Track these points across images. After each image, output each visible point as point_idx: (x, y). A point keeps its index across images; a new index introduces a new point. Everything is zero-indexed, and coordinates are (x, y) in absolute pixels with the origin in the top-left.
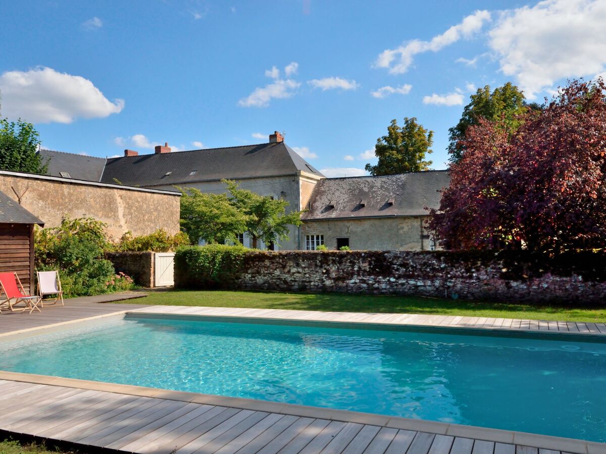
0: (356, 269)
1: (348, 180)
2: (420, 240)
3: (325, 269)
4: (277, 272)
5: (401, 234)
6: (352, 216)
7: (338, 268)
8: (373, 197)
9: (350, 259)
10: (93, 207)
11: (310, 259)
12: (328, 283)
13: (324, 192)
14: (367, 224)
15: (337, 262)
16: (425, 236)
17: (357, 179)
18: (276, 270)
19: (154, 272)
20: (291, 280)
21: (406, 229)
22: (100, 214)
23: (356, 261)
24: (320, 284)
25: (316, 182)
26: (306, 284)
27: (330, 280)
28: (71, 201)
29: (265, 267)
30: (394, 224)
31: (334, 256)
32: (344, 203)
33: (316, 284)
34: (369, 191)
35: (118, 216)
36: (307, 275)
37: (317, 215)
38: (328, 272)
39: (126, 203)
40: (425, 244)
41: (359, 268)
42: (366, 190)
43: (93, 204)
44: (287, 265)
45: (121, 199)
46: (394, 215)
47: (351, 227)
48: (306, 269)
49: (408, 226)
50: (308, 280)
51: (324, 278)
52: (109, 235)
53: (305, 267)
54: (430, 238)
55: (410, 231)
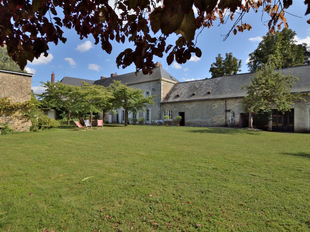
1: (189, 83)
2: (225, 113)
5: (213, 110)
6: (187, 100)
8: (201, 90)
13: (177, 89)
14: (194, 104)
16: (228, 110)
17: (194, 82)
21: (216, 106)
25: (173, 85)
30: (209, 104)
32: (185, 94)
34: (199, 87)
37: (170, 100)
40: (227, 115)
42: (197, 87)
46: (209, 99)
47: (186, 106)
49: (218, 105)
54: (231, 112)
55: (219, 108)
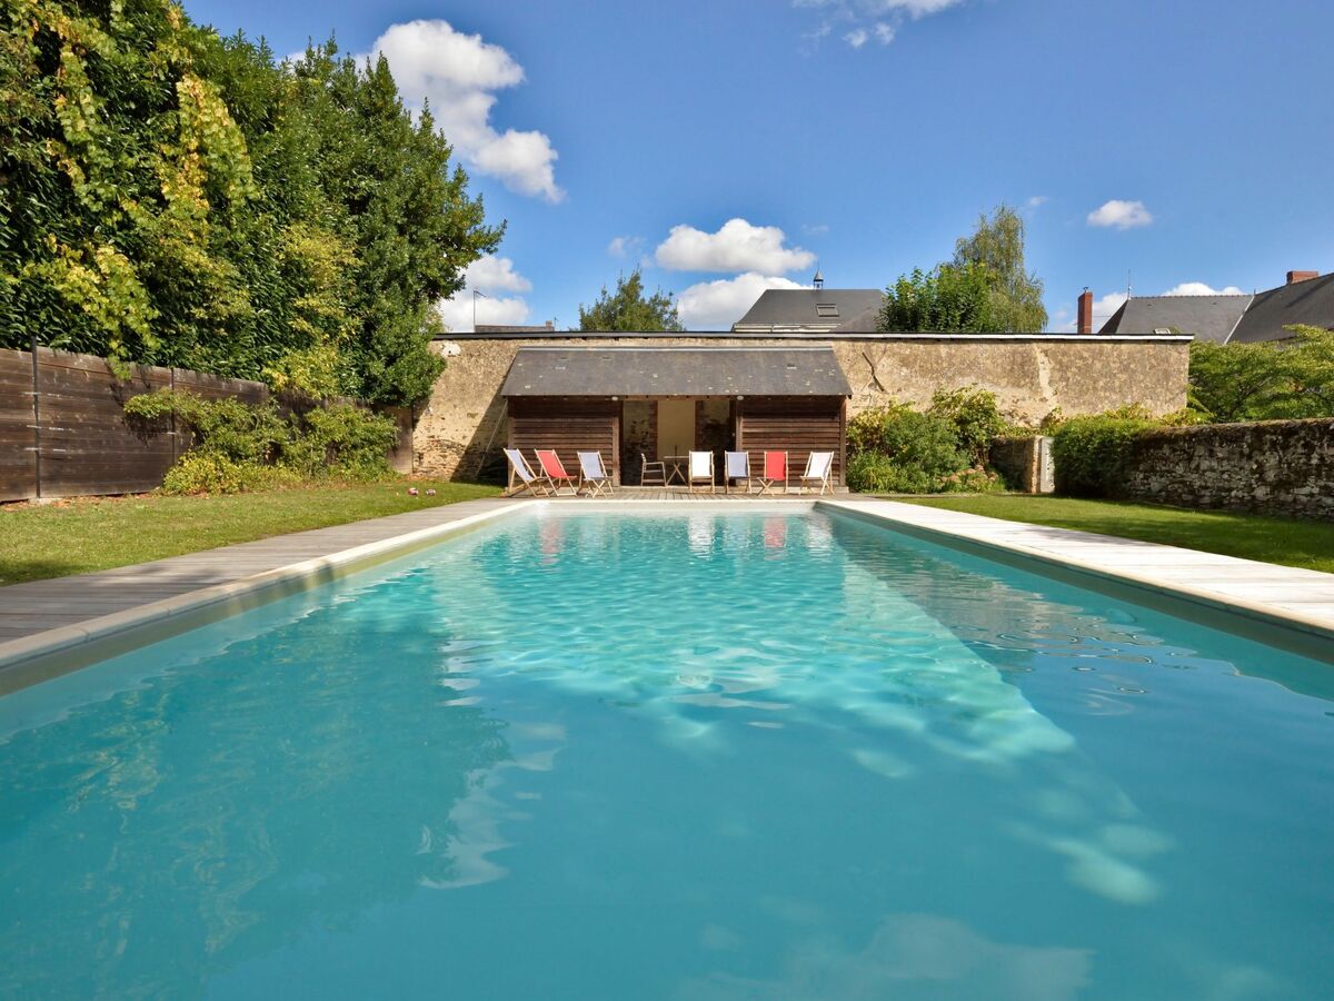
0: (1314, 461)
3: (1257, 462)
4: (1180, 469)
7: (1280, 461)
9: (1304, 438)
10: (990, 373)
11: (1231, 441)
12: (1261, 492)
15: (1278, 447)
18: (1177, 464)
19: (1039, 469)
20: (1201, 487)
22: (1004, 382)
23: (1315, 443)
24: (1246, 494)
26: (1223, 494)
27: (1263, 488)
28: (951, 365)
29: (1163, 459)
31: (1274, 433)
33: (1240, 494)
35: (1039, 383)
36: (1226, 476)
38: (1261, 470)
39: (1056, 362)
41: (1322, 459)
43: (990, 367)
44: (1196, 454)
45: (1046, 355)
48: (1224, 463)
50: (1227, 485)
51: (1253, 481)
52: (1021, 414)
53: (1223, 459)
